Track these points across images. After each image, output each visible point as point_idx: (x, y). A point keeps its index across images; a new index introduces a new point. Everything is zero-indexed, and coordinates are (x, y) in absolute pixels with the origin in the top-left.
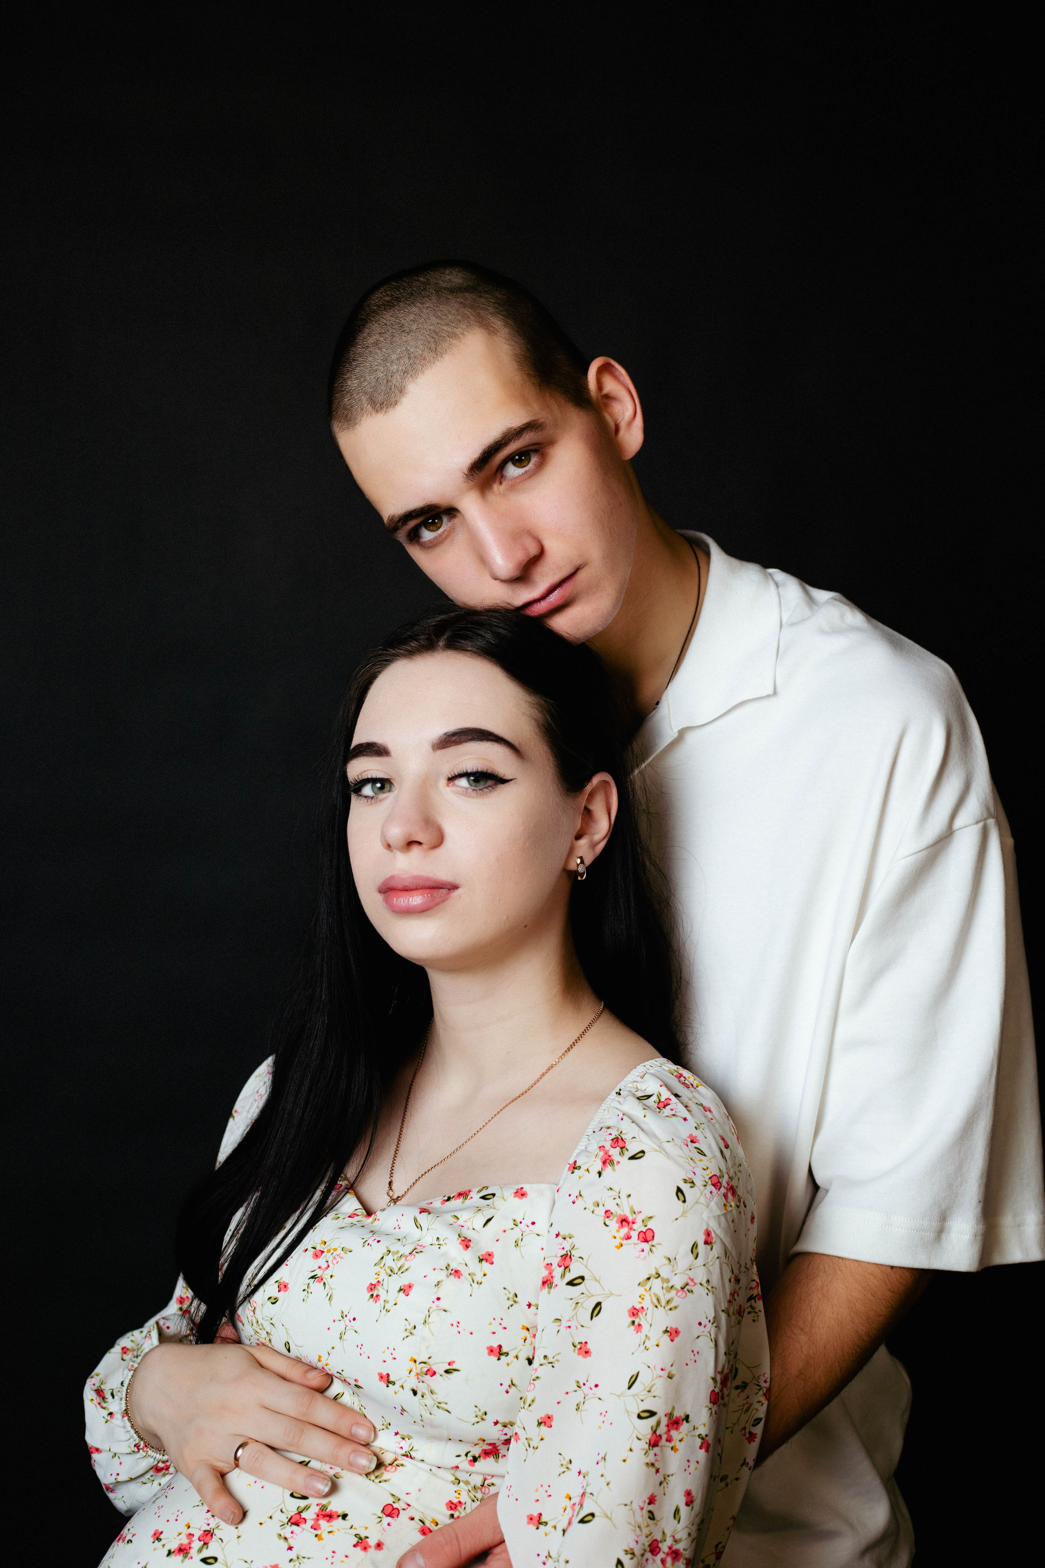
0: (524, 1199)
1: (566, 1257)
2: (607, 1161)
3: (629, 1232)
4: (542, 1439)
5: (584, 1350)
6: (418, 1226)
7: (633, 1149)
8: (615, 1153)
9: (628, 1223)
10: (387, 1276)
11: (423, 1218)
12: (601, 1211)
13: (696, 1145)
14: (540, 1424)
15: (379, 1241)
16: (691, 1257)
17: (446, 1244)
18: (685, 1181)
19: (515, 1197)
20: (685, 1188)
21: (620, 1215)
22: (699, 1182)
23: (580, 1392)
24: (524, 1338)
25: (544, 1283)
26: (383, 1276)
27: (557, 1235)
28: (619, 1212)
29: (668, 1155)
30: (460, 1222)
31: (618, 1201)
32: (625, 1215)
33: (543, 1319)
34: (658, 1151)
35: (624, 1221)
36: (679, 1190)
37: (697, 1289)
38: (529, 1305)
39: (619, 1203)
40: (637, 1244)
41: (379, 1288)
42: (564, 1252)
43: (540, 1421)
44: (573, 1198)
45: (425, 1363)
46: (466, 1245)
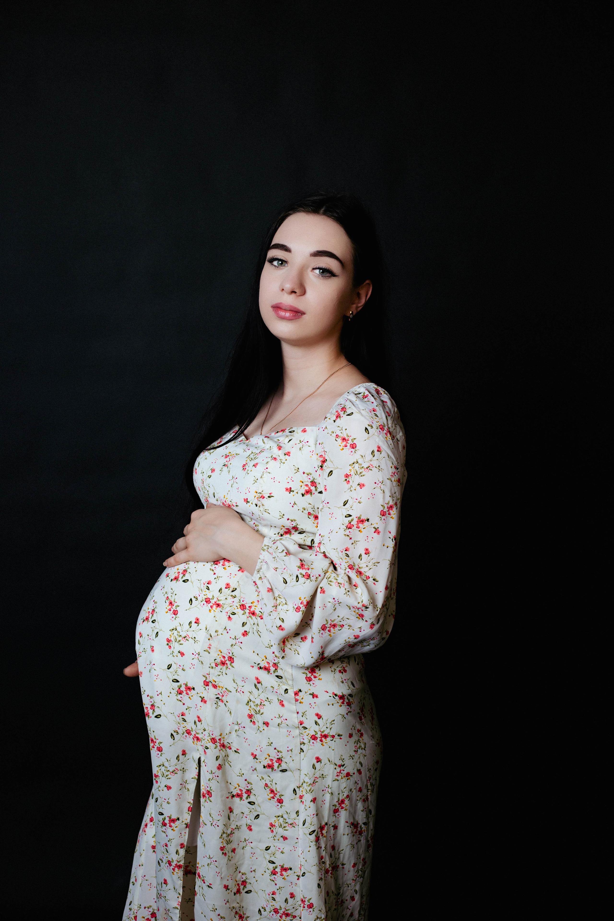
0: (305, 432)
2: (338, 416)
3: (346, 444)
6: (264, 443)
7: (349, 412)
8: (341, 413)
9: (346, 440)
10: (250, 461)
11: (266, 440)
12: (334, 435)
13: (375, 412)
15: (249, 449)
16: (372, 456)
17: (273, 449)
18: (369, 426)
19: (302, 432)
20: (369, 428)
21: (342, 437)
22: (375, 426)
24: (301, 485)
29: (363, 415)
30: (280, 441)
31: (341, 431)
32: (344, 437)
34: (358, 413)
35: (344, 439)
36: (366, 429)
38: (304, 473)
39: (342, 432)
40: (350, 449)
41: (246, 466)
44: (323, 430)
45: (260, 493)
46: (280, 449)
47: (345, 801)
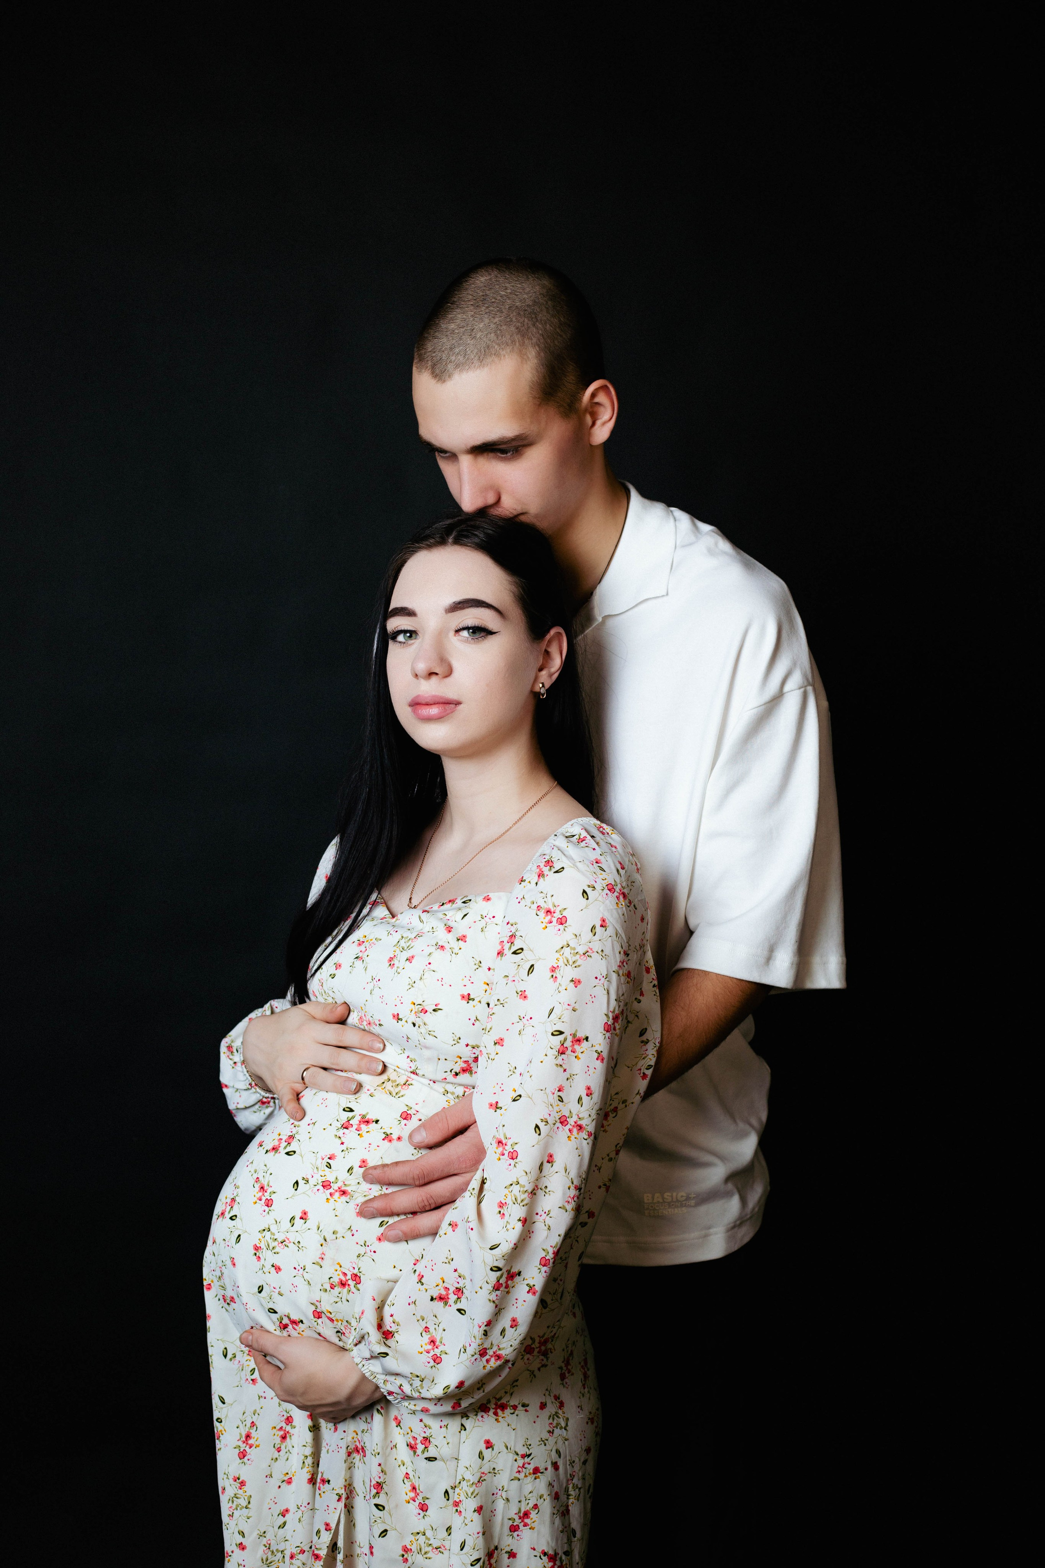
0: (489, 902)
1: (513, 936)
2: (541, 875)
3: (551, 919)
4: (497, 1054)
5: (523, 996)
6: (422, 921)
7: (557, 867)
8: (546, 870)
9: (551, 913)
10: (400, 952)
11: (424, 916)
12: (535, 906)
13: (600, 865)
14: (495, 1044)
15: (396, 931)
16: (591, 934)
17: (437, 931)
18: (589, 886)
19: (483, 901)
20: (588, 890)
21: (547, 909)
22: (598, 887)
23: (521, 1023)
24: (485, 990)
25: (498, 954)
26: (398, 952)
27: (508, 923)
28: (546, 906)
29: (578, 870)
30: (447, 917)
31: (546, 899)
32: (549, 908)
33: (497, 977)
34: (572, 867)
35: (549, 912)
36: (584, 892)
37: (594, 955)
38: (489, 969)
39: (546, 901)
40: (556, 926)
41: (395, 959)
42: (512, 934)
43: (496, 1042)
44: (519, 900)
45: (420, 1005)
46: (450, 931)
47: (530, 1513)
